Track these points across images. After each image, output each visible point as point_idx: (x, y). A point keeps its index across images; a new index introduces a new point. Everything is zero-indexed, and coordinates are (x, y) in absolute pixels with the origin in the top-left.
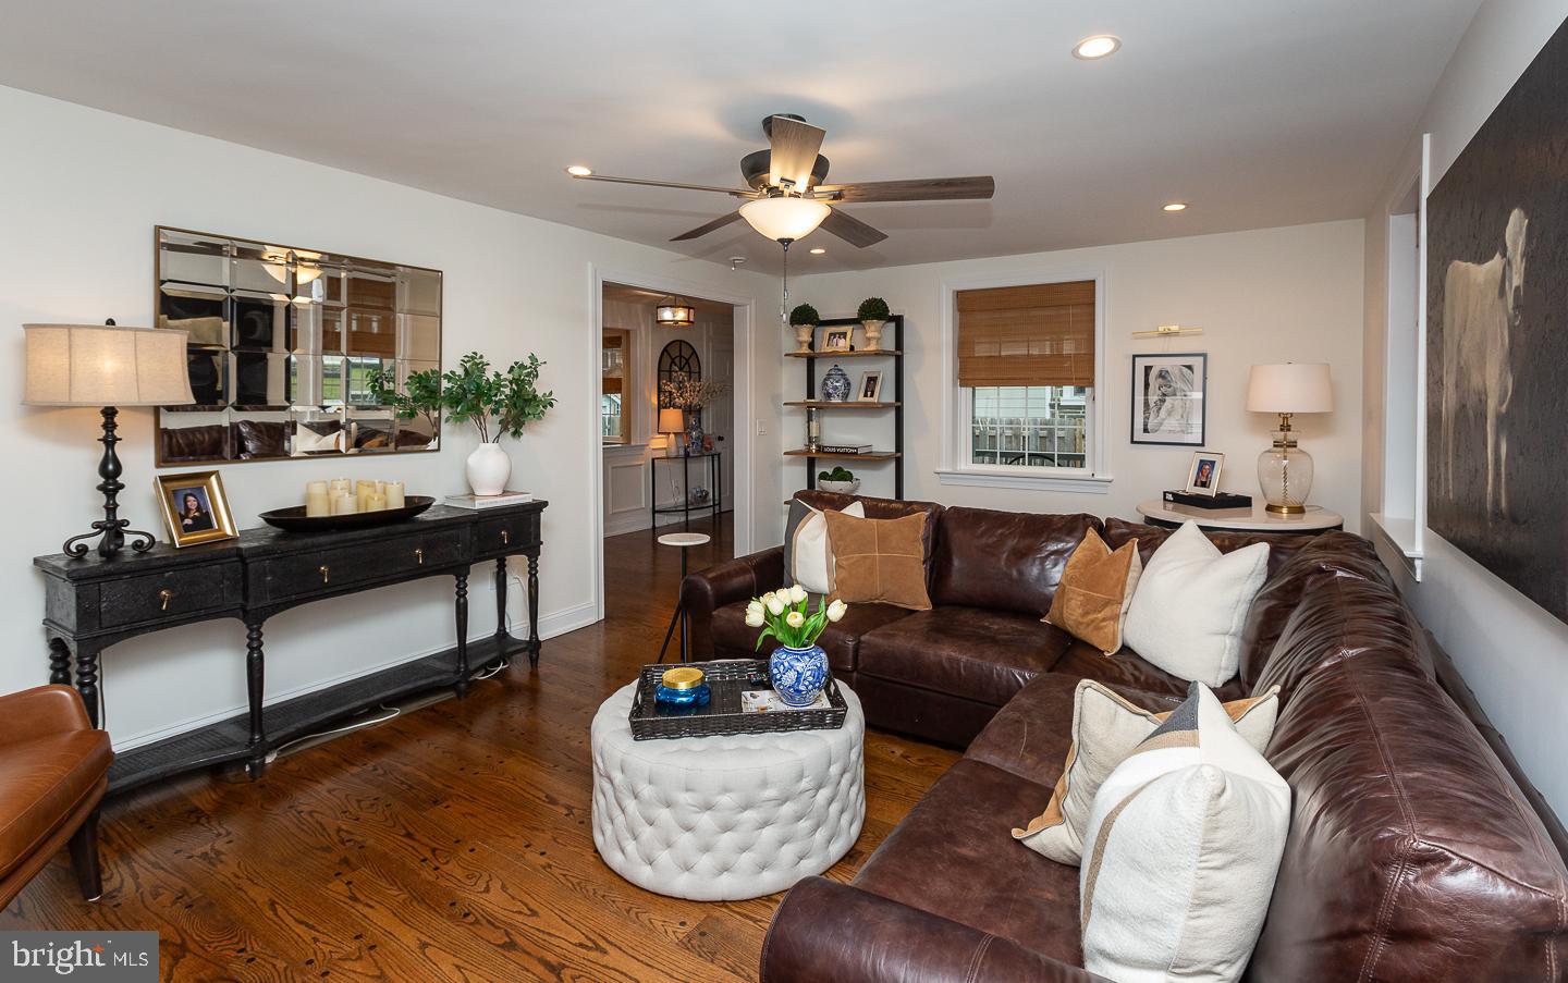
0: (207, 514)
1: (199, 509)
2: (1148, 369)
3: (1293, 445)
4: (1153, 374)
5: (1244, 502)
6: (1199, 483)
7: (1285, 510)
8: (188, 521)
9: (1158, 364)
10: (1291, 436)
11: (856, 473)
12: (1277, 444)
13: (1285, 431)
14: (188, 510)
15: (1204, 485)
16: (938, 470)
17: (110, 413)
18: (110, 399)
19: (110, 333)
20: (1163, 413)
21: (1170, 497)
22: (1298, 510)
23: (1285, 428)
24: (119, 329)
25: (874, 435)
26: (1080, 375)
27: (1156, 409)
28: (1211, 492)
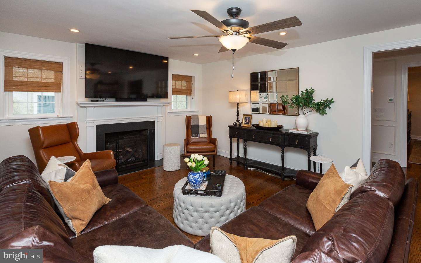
0: (249, 122)
1: (248, 121)
8: (246, 122)
14: (247, 120)
17: (238, 104)
18: (238, 101)
19: (238, 92)
24: (239, 91)
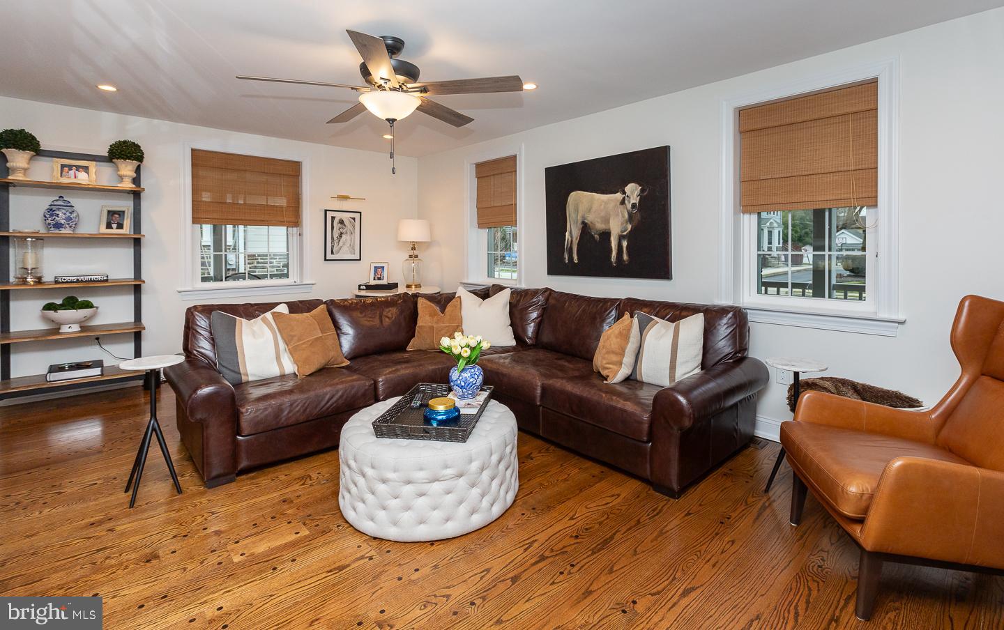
2: (333, 218)
3: (417, 256)
4: (336, 221)
5: (395, 286)
6: (376, 278)
7: (413, 287)
9: (338, 216)
10: (416, 252)
11: (94, 300)
12: (410, 256)
13: (414, 249)
15: (379, 279)
16: (180, 289)
20: (341, 244)
21: (364, 287)
22: (418, 286)
23: (413, 249)
25: (115, 263)
26: (289, 220)
27: (337, 241)
28: (384, 282)
